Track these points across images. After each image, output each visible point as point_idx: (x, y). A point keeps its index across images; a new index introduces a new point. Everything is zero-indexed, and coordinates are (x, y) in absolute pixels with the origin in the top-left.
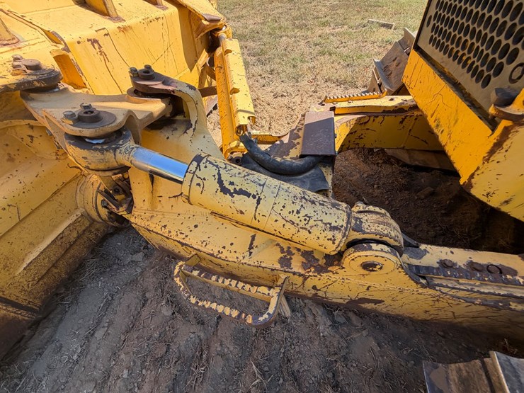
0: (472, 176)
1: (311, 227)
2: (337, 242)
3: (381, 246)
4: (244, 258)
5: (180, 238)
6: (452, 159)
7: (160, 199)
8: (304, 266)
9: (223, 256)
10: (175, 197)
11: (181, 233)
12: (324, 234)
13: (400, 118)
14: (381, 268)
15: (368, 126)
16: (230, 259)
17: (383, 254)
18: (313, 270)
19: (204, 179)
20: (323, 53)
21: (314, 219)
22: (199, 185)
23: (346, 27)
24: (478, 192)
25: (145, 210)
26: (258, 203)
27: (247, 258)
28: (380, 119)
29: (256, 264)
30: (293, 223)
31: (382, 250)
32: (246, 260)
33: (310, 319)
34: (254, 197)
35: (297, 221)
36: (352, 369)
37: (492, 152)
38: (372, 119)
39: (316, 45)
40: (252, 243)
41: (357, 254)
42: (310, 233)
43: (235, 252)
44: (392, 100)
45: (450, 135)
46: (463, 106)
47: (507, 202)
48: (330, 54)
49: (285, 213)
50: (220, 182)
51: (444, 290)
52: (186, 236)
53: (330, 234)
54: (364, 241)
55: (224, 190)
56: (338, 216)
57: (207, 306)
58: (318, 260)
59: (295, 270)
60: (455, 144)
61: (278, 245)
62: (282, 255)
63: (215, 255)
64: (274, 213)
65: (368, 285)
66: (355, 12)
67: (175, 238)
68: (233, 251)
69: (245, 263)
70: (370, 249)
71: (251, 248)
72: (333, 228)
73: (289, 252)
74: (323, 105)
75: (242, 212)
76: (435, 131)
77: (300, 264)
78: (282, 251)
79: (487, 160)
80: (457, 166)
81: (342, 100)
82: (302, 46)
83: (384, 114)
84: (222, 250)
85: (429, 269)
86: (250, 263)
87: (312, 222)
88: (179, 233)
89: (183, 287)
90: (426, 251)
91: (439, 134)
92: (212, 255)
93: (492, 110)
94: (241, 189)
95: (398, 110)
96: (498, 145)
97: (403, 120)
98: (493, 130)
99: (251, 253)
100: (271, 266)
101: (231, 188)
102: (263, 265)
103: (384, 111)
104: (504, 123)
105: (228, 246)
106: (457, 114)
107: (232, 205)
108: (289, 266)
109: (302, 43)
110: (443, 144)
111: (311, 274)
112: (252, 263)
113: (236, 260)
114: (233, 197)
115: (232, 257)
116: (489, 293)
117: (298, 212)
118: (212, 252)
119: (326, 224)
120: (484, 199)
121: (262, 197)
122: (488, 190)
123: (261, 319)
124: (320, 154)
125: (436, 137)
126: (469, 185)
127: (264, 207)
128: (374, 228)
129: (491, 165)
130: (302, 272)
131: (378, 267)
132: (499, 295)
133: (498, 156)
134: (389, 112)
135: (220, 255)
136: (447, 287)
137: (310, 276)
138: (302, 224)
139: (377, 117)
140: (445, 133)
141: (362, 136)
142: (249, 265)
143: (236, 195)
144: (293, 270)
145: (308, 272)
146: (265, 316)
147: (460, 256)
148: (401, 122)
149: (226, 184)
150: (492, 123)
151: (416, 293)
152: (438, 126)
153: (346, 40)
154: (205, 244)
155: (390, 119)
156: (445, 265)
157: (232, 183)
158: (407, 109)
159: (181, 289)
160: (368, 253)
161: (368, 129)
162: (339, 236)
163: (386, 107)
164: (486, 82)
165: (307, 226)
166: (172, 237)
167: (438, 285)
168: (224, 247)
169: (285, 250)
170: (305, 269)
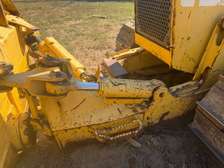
0: (171, 64)
1: (143, 88)
2: (151, 90)
3: (161, 87)
4: (120, 116)
5: (87, 124)
6: (164, 61)
7: (66, 113)
8: (142, 109)
9: (111, 120)
10: (74, 109)
11: (86, 122)
12: (147, 89)
13: (139, 56)
14: (164, 94)
15: (129, 62)
16: (115, 120)
17: (163, 88)
18: (145, 109)
19: (108, 83)
20: (78, 35)
21: (142, 85)
22: (106, 86)
23: (82, 20)
24: (174, 67)
25: (59, 122)
26: (126, 86)
27: (121, 116)
28: (132, 58)
29: (126, 116)
30: (138, 89)
31: (162, 87)
32: (121, 117)
33: (149, 143)
34: (124, 84)
35: (138, 88)
36: (173, 154)
37: (172, 56)
38: (129, 59)
39: (71, 31)
40: (119, 111)
41: (157, 92)
42: (143, 90)
43: (116, 116)
44: (133, 50)
45: (161, 55)
46: (160, 47)
47: (181, 68)
48: (83, 35)
49: (134, 86)
50: (113, 83)
51: (181, 96)
52: (90, 121)
53: (148, 88)
54: (157, 88)
55: (115, 85)
56: (147, 83)
57: (118, 137)
58: (145, 106)
59: (140, 112)
60: (163, 57)
61: (128, 108)
62: (132, 110)
63: (108, 121)
64: (131, 87)
65: (163, 105)
66: (82, 12)
67: (84, 126)
68: (114, 116)
69: (122, 118)
70: (160, 88)
71: (120, 112)
72: (148, 86)
73: (134, 108)
74: (109, 58)
75: (122, 91)
76: (156, 56)
77: (140, 109)
78: (131, 109)
79: (172, 58)
80: (167, 62)
81: (115, 54)
82: (63, 33)
83: (133, 56)
84: (109, 118)
85: (175, 92)
86: (123, 117)
87: (142, 87)
88: (85, 122)
89: (104, 136)
90: (172, 89)
91: (158, 56)
92: (106, 122)
93: (167, 47)
94: (119, 83)
95: (137, 54)
96: (172, 54)
97: (140, 57)
98: (170, 51)
99: (121, 114)
100: (131, 115)
101: (116, 84)
102: (128, 115)
103: (132, 55)
104: (171, 49)
105: (111, 116)
106: (160, 49)
107: (118, 89)
108: (137, 111)
109: (62, 31)
110: (160, 58)
111: (145, 110)
112: (124, 117)
113: (117, 119)
114: (118, 86)
115: (115, 119)
116: (190, 92)
117: (138, 85)
118: (106, 121)
119: (146, 86)
120: (176, 69)
121: (126, 84)
122: (176, 66)
123: (140, 128)
124: (123, 74)
125: (157, 58)
126: (172, 66)
127: (128, 87)
128: (157, 83)
129: (173, 59)
130: (142, 111)
131: (164, 93)
132: (191, 91)
133: (174, 57)
134: (134, 55)
135: (110, 121)
136: (181, 95)
137: (146, 111)
138: (140, 88)
139: (131, 58)
140: (159, 55)
141: (128, 67)
142: (123, 118)
143: (119, 85)
144: (139, 112)
145: (144, 110)
146: (141, 127)
147: (180, 86)
148: (140, 58)
149: (114, 83)
150: (169, 49)
151: (175, 101)
152: (156, 54)
153: (86, 27)
154: (101, 120)
155: (135, 58)
156: (177, 89)
157: (116, 82)
158: (140, 52)
159: (104, 137)
160: (160, 90)
161: (129, 64)
162: (151, 88)
163: (132, 53)
164: (163, 41)
165: (142, 88)
166: (82, 126)
167: (179, 95)
168: (110, 117)
169: (132, 108)
170: (143, 110)
